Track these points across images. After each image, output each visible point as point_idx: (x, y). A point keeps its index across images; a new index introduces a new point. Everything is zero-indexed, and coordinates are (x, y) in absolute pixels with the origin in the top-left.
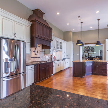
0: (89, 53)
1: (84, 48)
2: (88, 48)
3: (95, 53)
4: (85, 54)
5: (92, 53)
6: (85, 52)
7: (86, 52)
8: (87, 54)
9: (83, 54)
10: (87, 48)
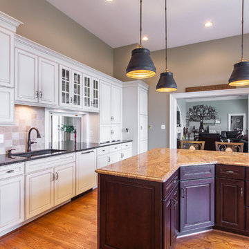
0: (202, 124)
1: (190, 109)
2: (201, 110)
3: (217, 122)
4: (192, 124)
5: (212, 121)
6: (191, 119)
7: (195, 121)
8: (197, 125)
9: (188, 124)
10: (198, 110)
